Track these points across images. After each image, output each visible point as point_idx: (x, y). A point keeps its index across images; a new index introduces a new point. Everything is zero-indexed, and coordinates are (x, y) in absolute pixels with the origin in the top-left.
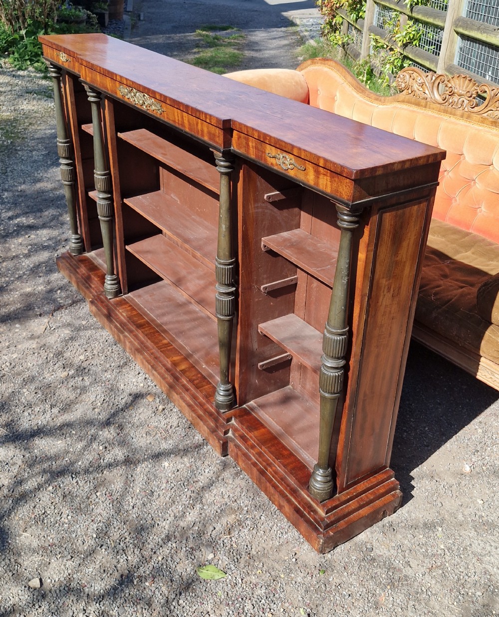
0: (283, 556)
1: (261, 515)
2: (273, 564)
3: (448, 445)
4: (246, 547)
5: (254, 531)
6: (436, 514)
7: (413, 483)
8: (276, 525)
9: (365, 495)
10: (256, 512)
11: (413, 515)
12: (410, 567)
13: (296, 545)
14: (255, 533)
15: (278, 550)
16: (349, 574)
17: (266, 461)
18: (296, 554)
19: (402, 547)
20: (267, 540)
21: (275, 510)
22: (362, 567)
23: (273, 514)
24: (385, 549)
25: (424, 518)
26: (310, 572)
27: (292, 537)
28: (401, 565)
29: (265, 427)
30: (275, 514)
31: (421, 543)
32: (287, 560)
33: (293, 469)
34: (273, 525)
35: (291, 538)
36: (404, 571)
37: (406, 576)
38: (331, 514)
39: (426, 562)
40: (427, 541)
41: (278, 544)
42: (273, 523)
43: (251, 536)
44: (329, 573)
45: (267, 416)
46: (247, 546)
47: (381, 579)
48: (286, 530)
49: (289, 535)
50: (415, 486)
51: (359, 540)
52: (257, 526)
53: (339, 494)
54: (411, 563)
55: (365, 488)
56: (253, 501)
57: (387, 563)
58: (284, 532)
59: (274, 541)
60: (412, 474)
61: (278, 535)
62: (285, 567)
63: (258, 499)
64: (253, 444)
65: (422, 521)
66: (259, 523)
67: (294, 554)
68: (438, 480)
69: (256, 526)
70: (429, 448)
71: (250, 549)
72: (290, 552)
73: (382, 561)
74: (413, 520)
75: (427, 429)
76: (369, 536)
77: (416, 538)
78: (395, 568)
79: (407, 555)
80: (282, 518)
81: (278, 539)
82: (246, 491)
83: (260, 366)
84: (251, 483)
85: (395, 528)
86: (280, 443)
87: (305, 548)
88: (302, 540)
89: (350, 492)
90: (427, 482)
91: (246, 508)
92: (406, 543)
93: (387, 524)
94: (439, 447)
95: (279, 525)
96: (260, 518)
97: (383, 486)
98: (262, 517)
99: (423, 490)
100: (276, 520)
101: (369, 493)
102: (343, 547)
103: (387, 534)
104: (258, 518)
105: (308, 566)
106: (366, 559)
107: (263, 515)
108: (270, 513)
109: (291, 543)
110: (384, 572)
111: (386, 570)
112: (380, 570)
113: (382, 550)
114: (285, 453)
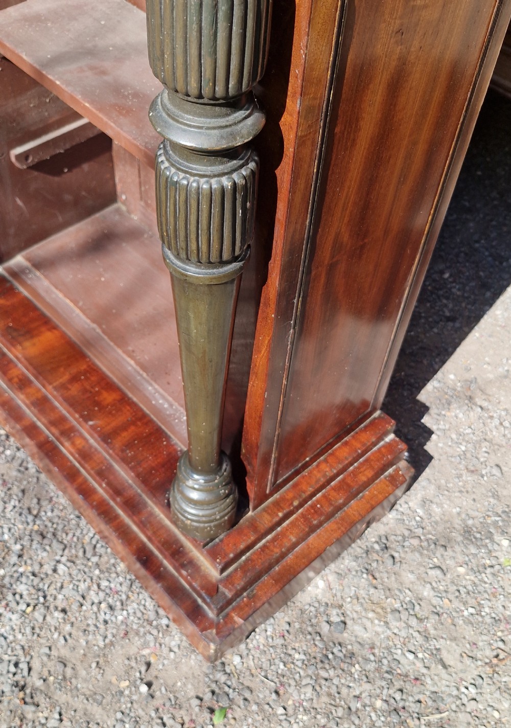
0: (114, 680)
1: (58, 562)
2: (89, 707)
3: (498, 312)
4: (13, 669)
5: (38, 615)
6: (492, 500)
7: (426, 420)
8: (95, 587)
9: (324, 496)
10: (45, 554)
11: (436, 510)
12: (445, 666)
13: (149, 638)
14: (41, 619)
15: (101, 661)
16: (290, 711)
17: (58, 422)
18: (148, 665)
19: (417, 607)
20: (74, 632)
21: (94, 542)
22: (323, 682)
23: (89, 555)
24: (376, 622)
25: (463, 516)
26: (186, 719)
27: (139, 615)
28: (419, 665)
29: (54, 327)
30: (95, 554)
31: (463, 590)
32: (127, 692)
33: (129, 445)
34: (89, 588)
35: (136, 620)
36: (428, 681)
37: (436, 696)
38: (236, 570)
39: (480, 644)
40: (476, 581)
41: (101, 644)
42: (88, 580)
43: (28, 630)
44: (238, 713)
45: (61, 295)
46: (16, 665)
47: (373, 715)
48: (124, 597)
49: (131, 611)
50: (434, 428)
51: (308, 600)
52: (45, 597)
53: (255, 508)
54: (445, 655)
55: (323, 480)
56: (38, 522)
57: (385, 662)
58: (118, 604)
59: (90, 637)
60: (423, 396)
61: (102, 617)
62: (119, 715)
63: (49, 514)
64: (23, 374)
65: (457, 523)
66: (53, 587)
67: (143, 669)
68: (485, 404)
69: (42, 600)
70: (457, 325)
71: (25, 673)
72: (133, 664)
73: (372, 658)
74: (436, 523)
75: (447, 275)
76: (336, 586)
77: (449, 576)
78: (407, 676)
79: (432, 632)
80: (112, 561)
81: (102, 626)
82: (20, 494)
83: (18, 157)
84: (32, 470)
85: (396, 555)
86: (93, 370)
87: (173, 643)
88: (165, 621)
89: (282, 499)
90: (461, 415)
91: (18, 547)
92: (425, 594)
93: (377, 547)
94: (477, 318)
95: (104, 584)
96: (55, 571)
97: (366, 461)
98: (61, 568)
99: (454, 436)
100: (97, 572)
101: (333, 489)
102: (270, 629)
103: (377, 575)
104: (50, 572)
105: (182, 700)
106: (330, 656)
107: (64, 559)
108: (81, 554)
109: (137, 633)
110: (378, 691)
111: (384, 683)
112: (367, 687)
113: (368, 624)
114: (108, 398)
